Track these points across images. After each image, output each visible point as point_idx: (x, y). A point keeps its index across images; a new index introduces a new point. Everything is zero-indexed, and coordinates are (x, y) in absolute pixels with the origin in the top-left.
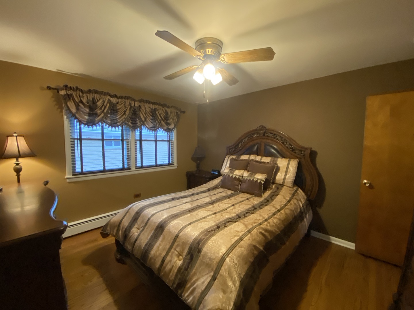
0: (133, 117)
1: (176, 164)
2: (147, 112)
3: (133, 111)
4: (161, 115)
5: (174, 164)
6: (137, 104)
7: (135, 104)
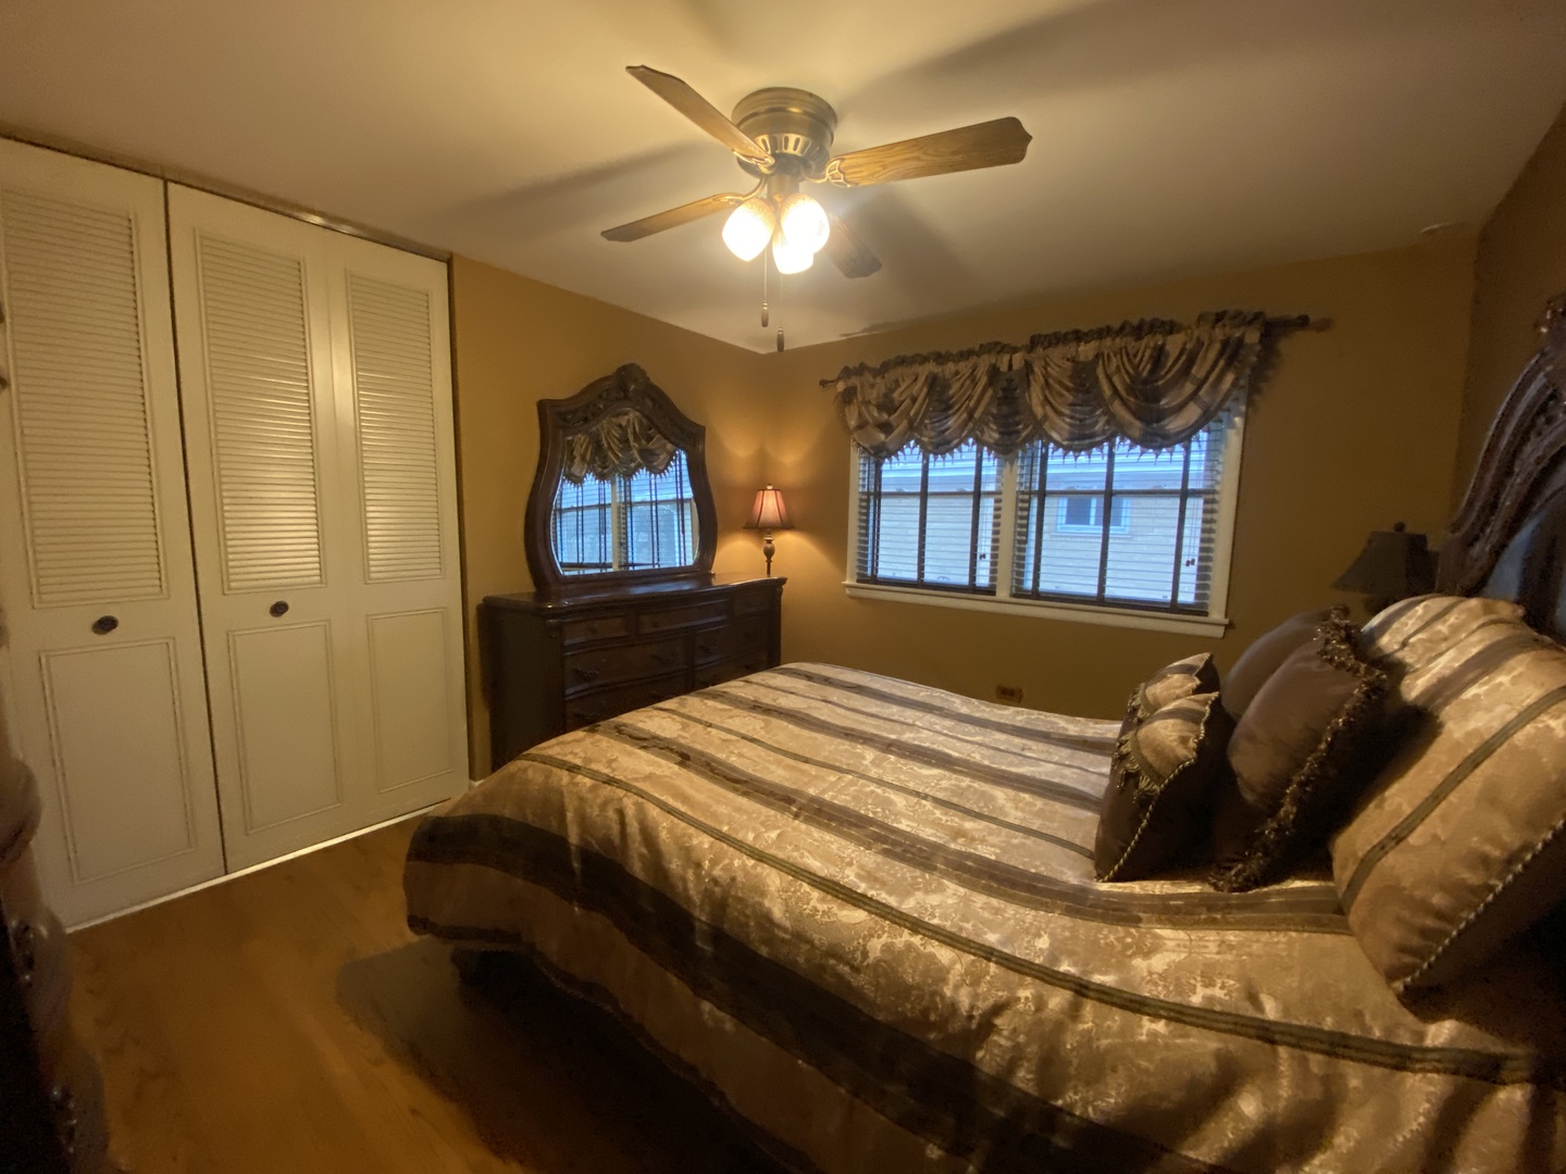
0: (1005, 409)
1: (1217, 613)
2: (1051, 380)
3: (1004, 390)
4: (1116, 379)
5: (1206, 614)
6: (1018, 360)
7: (1011, 360)
